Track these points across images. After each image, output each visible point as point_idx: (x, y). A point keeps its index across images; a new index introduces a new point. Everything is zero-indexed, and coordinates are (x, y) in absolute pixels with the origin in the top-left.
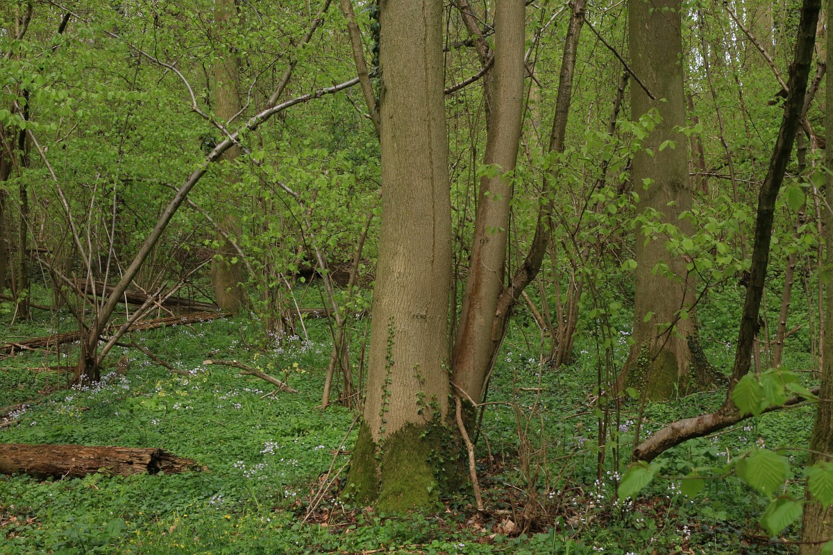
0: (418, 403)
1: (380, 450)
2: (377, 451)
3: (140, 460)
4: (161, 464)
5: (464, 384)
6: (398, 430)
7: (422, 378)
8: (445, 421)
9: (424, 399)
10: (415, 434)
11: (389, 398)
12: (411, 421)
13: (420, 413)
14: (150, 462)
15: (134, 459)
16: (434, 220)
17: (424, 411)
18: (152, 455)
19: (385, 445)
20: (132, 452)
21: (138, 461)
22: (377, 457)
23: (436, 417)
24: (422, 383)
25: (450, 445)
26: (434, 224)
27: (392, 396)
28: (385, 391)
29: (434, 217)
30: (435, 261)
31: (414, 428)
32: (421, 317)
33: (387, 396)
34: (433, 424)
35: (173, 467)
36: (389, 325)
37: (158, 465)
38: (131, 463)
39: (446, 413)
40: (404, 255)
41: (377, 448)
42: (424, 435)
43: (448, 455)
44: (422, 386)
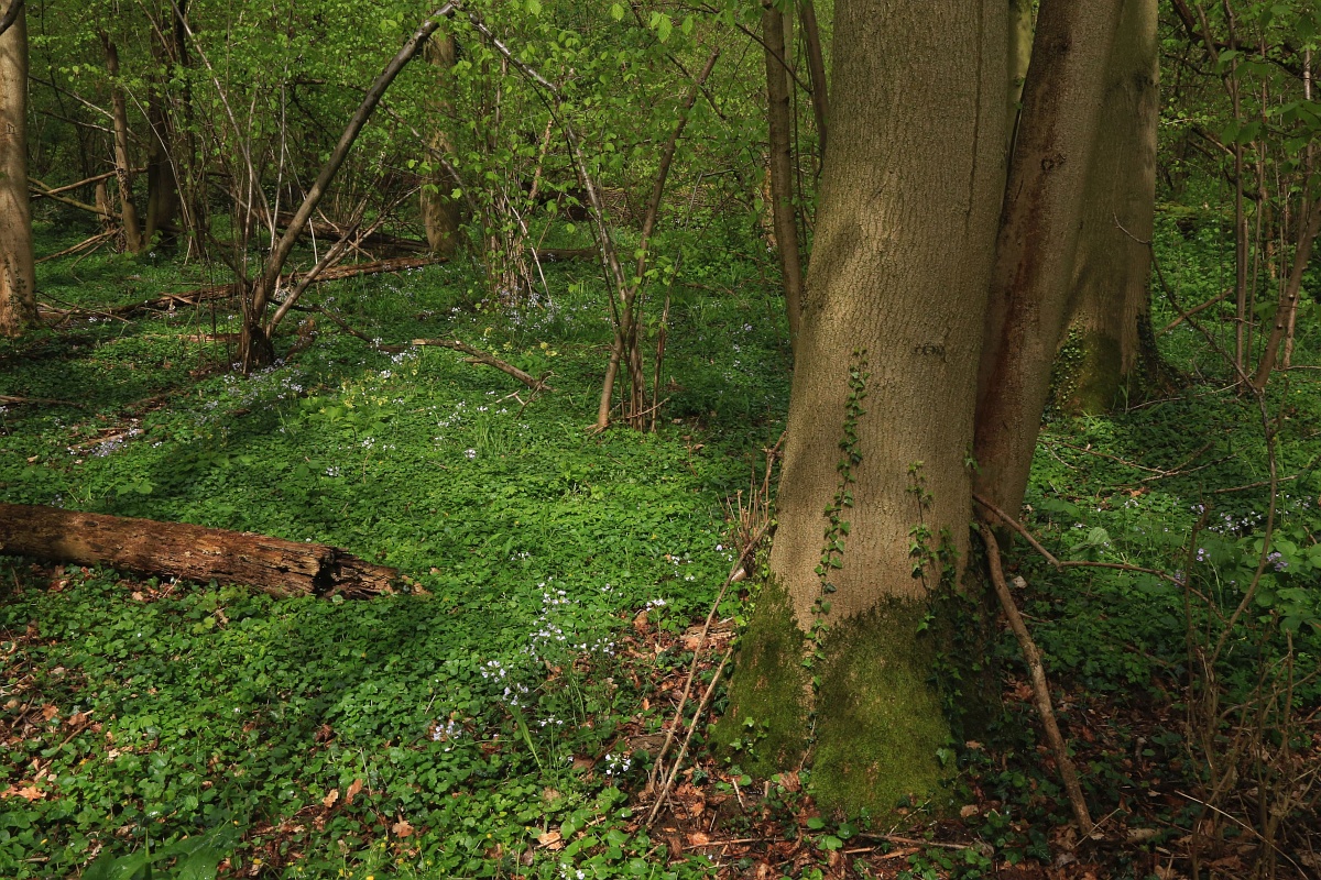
0: (915, 553)
1: (814, 647)
2: (808, 649)
3: (301, 567)
4: (339, 575)
5: (995, 493)
6: (865, 612)
7: (924, 496)
8: (963, 582)
9: (927, 542)
10: (904, 622)
11: (843, 538)
12: (897, 593)
13: (916, 574)
14: (318, 574)
15: (290, 564)
16: (978, 107)
17: (925, 569)
18: (321, 561)
19: (829, 641)
20: (286, 551)
21: (297, 570)
22: (808, 664)
23: (946, 579)
24: (926, 506)
25: (969, 633)
26: (977, 118)
27: (853, 533)
28: (835, 522)
29: (978, 101)
30: (973, 213)
31: (903, 608)
32: (934, 350)
33: (837, 532)
34: (940, 595)
35: (360, 580)
36: (852, 370)
37: (334, 576)
38: (284, 570)
39: (964, 564)
40: (901, 196)
41: (808, 643)
42: (926, 625)
43: (967, 658)
44: (925, 511)
